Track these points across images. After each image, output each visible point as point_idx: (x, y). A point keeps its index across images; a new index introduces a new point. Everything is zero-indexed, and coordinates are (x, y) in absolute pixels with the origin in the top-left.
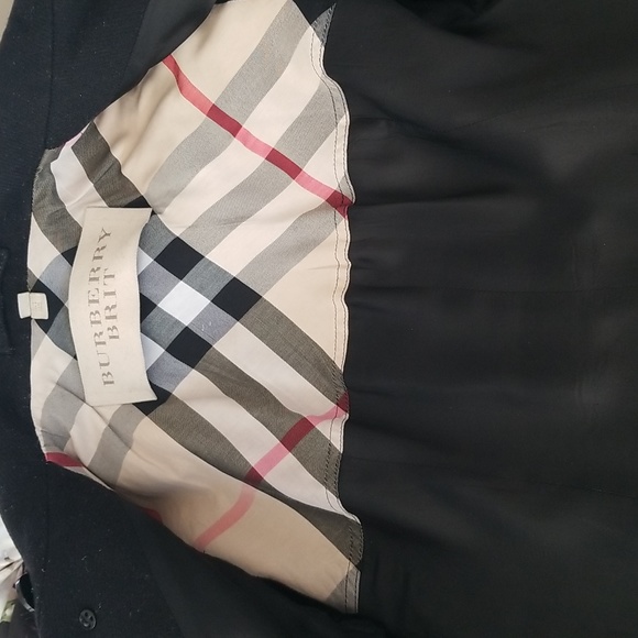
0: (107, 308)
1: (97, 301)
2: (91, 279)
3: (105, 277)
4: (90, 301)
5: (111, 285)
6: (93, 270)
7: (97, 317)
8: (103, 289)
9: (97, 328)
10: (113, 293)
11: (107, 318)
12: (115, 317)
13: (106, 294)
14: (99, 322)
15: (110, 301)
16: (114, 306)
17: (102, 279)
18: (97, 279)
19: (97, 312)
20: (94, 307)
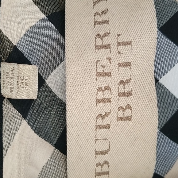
0: (121, 82)
1: (109, 74)
2: (98, 47)
3: (119, 44)
4: (99, 74)
5: (127, 54)
6: (98, 36)
7: (107, 94)
8: (116, 59)
9: (103, 108)
10: (128, 65)
11: (121, 95)
12: (129, 94)
13: (121, 65)
14: (109, 101)
15: (124, 73)
16: (128, 81)
17: (114, 46)
18: (108, 47)
19: (108, 88)
20: (104, 81)
